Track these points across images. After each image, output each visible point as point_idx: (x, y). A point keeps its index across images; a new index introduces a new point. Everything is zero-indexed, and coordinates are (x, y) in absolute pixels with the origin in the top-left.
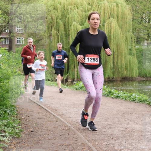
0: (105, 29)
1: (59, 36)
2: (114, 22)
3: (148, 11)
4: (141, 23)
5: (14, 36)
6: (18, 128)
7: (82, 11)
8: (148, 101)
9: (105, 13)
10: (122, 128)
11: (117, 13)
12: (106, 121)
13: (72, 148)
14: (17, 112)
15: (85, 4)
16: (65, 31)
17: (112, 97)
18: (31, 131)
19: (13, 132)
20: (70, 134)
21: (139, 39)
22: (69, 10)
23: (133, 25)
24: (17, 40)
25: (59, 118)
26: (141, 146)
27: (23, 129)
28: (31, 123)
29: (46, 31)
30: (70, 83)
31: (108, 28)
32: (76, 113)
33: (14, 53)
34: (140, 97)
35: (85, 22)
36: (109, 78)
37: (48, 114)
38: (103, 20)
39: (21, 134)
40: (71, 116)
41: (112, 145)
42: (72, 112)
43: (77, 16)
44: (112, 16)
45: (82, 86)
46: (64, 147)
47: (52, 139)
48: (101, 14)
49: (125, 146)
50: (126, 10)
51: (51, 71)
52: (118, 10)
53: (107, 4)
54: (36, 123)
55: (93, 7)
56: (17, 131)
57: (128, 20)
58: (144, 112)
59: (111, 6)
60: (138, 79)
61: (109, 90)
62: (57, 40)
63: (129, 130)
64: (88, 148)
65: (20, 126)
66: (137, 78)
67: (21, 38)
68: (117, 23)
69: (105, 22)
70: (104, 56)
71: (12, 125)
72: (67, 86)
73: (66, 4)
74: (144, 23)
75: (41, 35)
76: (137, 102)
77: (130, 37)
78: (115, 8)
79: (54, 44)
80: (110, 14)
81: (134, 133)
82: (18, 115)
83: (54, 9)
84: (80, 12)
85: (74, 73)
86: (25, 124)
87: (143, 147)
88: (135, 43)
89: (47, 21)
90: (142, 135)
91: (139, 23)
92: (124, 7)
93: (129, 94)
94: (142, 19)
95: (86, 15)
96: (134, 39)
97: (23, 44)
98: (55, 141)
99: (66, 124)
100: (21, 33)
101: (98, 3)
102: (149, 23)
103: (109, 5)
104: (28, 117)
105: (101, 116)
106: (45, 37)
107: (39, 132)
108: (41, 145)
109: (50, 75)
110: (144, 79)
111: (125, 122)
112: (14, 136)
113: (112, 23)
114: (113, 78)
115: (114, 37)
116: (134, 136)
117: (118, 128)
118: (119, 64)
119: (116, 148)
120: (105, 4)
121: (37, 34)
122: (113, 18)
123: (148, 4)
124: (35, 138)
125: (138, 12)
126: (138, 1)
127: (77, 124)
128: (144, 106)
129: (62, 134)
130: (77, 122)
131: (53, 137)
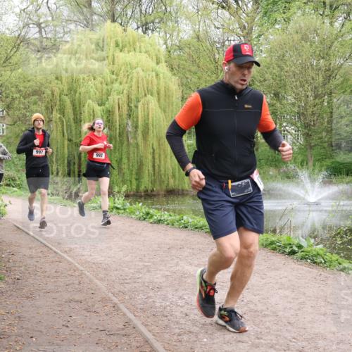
0: (140, 113)
1: (64, 122)
2: (153, 102)
7: (102, 83)
9: (138, 87)
10: (167, 272)
11: (158, 88)
12: (141, 260)
13: (86, 306)
15: (107, 73)
16: (74, 114)
17: (151, 221)
18: (18, 279)
20: (82, 282)
22: (81, 81)
25: (64, 257)
27: (3, 276)
28: (17, 265)
31: (144, 111)
32: (92, 248)
34: (195, 221)
35: (106, 101)
36: (146, 191)
37: (45, 249)
38: (135, 99)
40: (85, 253)
41: (151, 300)
43: (94, 91)
44: (150, 93)
46: (72, 305)
47: (52, 292)
48: (133, 88)
49: (172, 301)
50: (170, 83)
53: (142, 73)
55: (119, 77)
57: (174, 98)
58: (202, 246)
59: (147, 76)
61: (147, 210)
62: (61, 129)
63: (177, 274)
64: (112, 305)
66: (191, 191)
67: (1, 125)
68: (157, 103)
69: (139, 101)
70: (137, 156)
76: (190, 229)
78: (155, 81)
80: (146, 89)
81: (186, 280)
83: (57, 78)
84: (99, 85)
86: (7, 268)
89: (45, 97)
92: (167, 79)
93: (178, 217)
95: (107, 90)
97: (5, 134)
98: (58, 294)
99: (75, 266)
100: (2, 117)
101: (127, 71)
103: (144, 76)
104: (13, 254)
107: (31, 280)
108: (33, 302)
111: (171, 262)
113: (151, 104)
114: (152, 191)
115: (153, 125)
117: (161, 272)
118: (162, 169)
119: (158, 305)
120: (138, 73)
121: (28, 118)
122: (152, 95)
123: (205, 76)
124: (24, 291)
125: (190, 88)
126: (190, 71)
127: (94, 266)
128: (201, 236)
129: (70, 283)
130: (94, 263)
131: (53, 288)
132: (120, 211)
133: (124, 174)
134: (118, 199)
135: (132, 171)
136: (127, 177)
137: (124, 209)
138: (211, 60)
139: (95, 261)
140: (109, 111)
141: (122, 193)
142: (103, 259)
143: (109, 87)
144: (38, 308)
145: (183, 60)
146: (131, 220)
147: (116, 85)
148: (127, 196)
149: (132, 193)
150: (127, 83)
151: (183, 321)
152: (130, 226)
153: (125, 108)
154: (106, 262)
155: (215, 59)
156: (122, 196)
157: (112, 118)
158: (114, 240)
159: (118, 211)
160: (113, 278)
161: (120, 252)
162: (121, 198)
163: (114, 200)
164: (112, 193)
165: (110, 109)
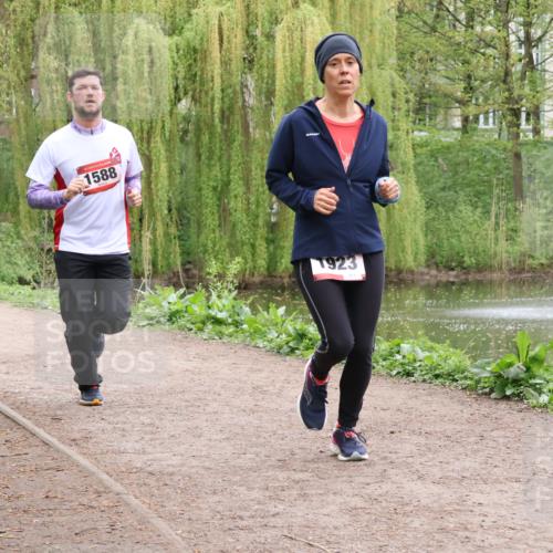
0: (279, 55)
2: (316, 22)
4: (434, 29)
8: (470, 375)
10: (357, 498)
12: (282, 464)
20: (118, 525)
21: (427, 100)
23: (400, 36)
25: (69, 457)
29: (8, 58)
31: (292, 50)
32: (146, 433)
34: (435, 355)
35: (186, 22)
37: (16, 435)
38: (266, 14)
40: (129, 446)
42: (127, 427)
45: (174, 308)
51: (35, 239)
57: (376, 13)
58: (451, 426)
60: (427, 277)
61: (298, 327)
63: (384, 504)
66: (422, 274)
69: (277, 22)
74: (447, 28)
76: (421, 379)
77: (389, 91)
81: (408, 520)
85: (141, 251)
88: (408, 116)
89: (14, 11)
90: (442, 529)
91: (427, 29)
94: (439, 9)
96: (407, 101)
99: (101, 482)
102: (472, 27)
105: (263, 445)
106: (5, 86)
109: (31, 256)
110: (452, 276)
113: (310, 29)
117: (339, 499)
122: (313, 3)
127: (152, 481)
128: (452, 398)
129: (86, 527)
130: (151, 474)
131: (39, 541)
132: (223, 328)
133: (234, 226)
134: (219, 297)
135: (257, 217)
136: (243, 234)
137: (237, 324)
139: (155, 467)
140: (195, 51)
141: (230, 278)
142: (176, 461)
146: (254, 353)
148: (244, 287)
149: (257, 279)
152: (252, 370)
153: (237, 40)
154: (186, 469)
156: (231, 287)
157: (202, 70)
158: (209, 409)
159: (218, 328)
160: (206, 514)
161: (224, 444)
162: (226, 292)
163: (208, 299)
164: (201, 279)
165: (196, 43)
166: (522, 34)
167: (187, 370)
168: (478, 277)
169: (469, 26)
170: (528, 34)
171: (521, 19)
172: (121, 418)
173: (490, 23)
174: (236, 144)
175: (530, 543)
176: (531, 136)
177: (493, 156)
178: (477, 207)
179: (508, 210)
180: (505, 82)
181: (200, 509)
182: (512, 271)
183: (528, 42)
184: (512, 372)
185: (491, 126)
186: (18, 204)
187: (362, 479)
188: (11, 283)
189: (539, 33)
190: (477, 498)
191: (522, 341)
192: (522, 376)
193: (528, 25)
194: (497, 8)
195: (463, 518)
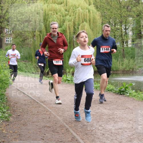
1: (41, 36)
2: (87, 25)
3: (114, 16)
5: (3, 36)
6: (7, 113)
7: (60, 16)
8: (114, 90)
9: (79, 18)
10: (94, 113)
11: (89, 18)
13: (53, 129)
14: (6, 100)
15: (63, 10)
16: (46, 32)
18: (19, 116)
19: (3, 116)
20: (50, 117)
22: (50, 15)
23: (102, 28)
24: (6, 39)
25: (41, 105)
26: (109, 127)
27: (11, 114)
28: (18, 108)
29: (30, 32)
30: (51, 75)
33: (4, 50)
34: (108, 87)
35: (63, 25)
37: (32, 101)
38: (77, 24)
39: (10, 118)
40: (52, 103)
42: (52, 99)
43: (57, 20)
44: (85, 21)
46: (46, 129)
47: (35, 122)
48: (76, 18)
49: (96, 127)
50: (96, 16)
51: (35, 65)
52: (90, 16)
53: (81, 10)
54: (22, 109)
55: (69, 13)
56: (7, 115)
57: (98, 24)
58: (111, 100)
59: (84, 12)
62: (40, 40)
63: (99, 114)
64: (66, 129)
65: (9, 112)
67: (10, 38)
68: (89, 26)
69: (79, 25)
71: (2, 110)
72: (48, 78)
73: (47, 10)
75: (26, 36)
76: (106, 91)
78: (88, 14)
79: (37, 43)
80: (83, 19)
81: (103, 117)
82: (7, 102)
84: (59, 17)
86: (13, 110)
87: (111, 128)
90: (109, 118)
92: (94, 13)
93: (99, 85)
94: (109, 23)
95: (63, 19)
97: (12, 43)
98: (38, 123)
99: (47, 109)
100: (10, 34)
101: (74, 10)
103: (82, 12)
104: (16, 103)
106: (30, 38)
107: (25, 116)
108: (26, 127)
109: (34, 68)
112: (4, 120)
113: (85, 26)
116: (104, 119)
119: (89, 129)
120: (79, 10)
121: (23, 34)
122: (86, 22)
123: (114, 11)
124: (22, 121)
125: (106, 18)
126: (106, 9)
127: (56, 109)
128: (111, 94)
129: (45, 118)
130: (56, 108)
131: (36, 120)
132: (69, 82)
134: (69, 76)
137: (72, 81)
138: (117, 2)
140: (64, 31)
141: (71, 72)
143: (64, 18)
144: (29, 130)
145: (103, 3)
147: (68, 17)
148: (73, 74)
150: (73, 16)
151: (101, 138)
153: (72, 29)
154: (62, 107)
155: (120, 2)
156: (71, 74)
157: (66, 34)
158: (67, 96)
159: (68, 81)
160: (66, 115)
161: (70, 103)
162: (70, 75)
163: (67, 76)
164: (65, 73)
165: (65, 29)
166: (124, 28)
167: (63, 89)
168: (116, 72)
169: (115, 26)
170: (126, 27)
171: (124, 25)
172: (51, 98)
173: (119, 26)
174: (72, 48)
175: (126, 121)
176: (126, 46)
177: (119, 50)
178: (116, 59)
179: (122, 60)
180: (121, 36)
181: (65, 114)
182: (122, 71)
183: (126, 29)
184: (122, 90)
185: (119, 44)
186: (32, 59)
187: (95, 109)
188: (31, 73)
189: (128, 27)
190: (116, 112)
191: (124, 84)
192: (124, 90)
193: (126, 26)
194: (120, 23)
195: (113, 116)
